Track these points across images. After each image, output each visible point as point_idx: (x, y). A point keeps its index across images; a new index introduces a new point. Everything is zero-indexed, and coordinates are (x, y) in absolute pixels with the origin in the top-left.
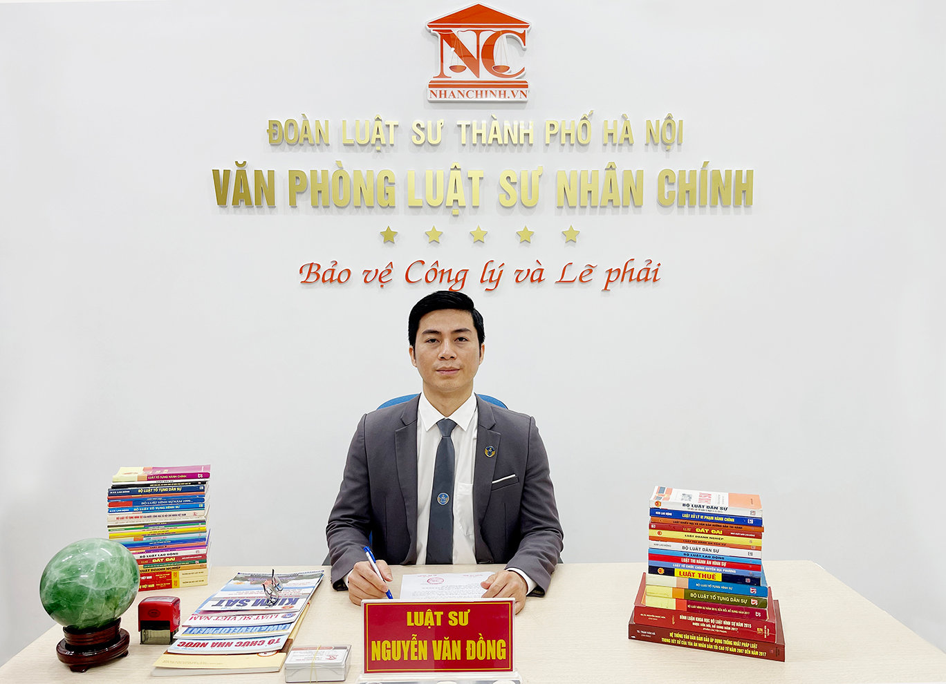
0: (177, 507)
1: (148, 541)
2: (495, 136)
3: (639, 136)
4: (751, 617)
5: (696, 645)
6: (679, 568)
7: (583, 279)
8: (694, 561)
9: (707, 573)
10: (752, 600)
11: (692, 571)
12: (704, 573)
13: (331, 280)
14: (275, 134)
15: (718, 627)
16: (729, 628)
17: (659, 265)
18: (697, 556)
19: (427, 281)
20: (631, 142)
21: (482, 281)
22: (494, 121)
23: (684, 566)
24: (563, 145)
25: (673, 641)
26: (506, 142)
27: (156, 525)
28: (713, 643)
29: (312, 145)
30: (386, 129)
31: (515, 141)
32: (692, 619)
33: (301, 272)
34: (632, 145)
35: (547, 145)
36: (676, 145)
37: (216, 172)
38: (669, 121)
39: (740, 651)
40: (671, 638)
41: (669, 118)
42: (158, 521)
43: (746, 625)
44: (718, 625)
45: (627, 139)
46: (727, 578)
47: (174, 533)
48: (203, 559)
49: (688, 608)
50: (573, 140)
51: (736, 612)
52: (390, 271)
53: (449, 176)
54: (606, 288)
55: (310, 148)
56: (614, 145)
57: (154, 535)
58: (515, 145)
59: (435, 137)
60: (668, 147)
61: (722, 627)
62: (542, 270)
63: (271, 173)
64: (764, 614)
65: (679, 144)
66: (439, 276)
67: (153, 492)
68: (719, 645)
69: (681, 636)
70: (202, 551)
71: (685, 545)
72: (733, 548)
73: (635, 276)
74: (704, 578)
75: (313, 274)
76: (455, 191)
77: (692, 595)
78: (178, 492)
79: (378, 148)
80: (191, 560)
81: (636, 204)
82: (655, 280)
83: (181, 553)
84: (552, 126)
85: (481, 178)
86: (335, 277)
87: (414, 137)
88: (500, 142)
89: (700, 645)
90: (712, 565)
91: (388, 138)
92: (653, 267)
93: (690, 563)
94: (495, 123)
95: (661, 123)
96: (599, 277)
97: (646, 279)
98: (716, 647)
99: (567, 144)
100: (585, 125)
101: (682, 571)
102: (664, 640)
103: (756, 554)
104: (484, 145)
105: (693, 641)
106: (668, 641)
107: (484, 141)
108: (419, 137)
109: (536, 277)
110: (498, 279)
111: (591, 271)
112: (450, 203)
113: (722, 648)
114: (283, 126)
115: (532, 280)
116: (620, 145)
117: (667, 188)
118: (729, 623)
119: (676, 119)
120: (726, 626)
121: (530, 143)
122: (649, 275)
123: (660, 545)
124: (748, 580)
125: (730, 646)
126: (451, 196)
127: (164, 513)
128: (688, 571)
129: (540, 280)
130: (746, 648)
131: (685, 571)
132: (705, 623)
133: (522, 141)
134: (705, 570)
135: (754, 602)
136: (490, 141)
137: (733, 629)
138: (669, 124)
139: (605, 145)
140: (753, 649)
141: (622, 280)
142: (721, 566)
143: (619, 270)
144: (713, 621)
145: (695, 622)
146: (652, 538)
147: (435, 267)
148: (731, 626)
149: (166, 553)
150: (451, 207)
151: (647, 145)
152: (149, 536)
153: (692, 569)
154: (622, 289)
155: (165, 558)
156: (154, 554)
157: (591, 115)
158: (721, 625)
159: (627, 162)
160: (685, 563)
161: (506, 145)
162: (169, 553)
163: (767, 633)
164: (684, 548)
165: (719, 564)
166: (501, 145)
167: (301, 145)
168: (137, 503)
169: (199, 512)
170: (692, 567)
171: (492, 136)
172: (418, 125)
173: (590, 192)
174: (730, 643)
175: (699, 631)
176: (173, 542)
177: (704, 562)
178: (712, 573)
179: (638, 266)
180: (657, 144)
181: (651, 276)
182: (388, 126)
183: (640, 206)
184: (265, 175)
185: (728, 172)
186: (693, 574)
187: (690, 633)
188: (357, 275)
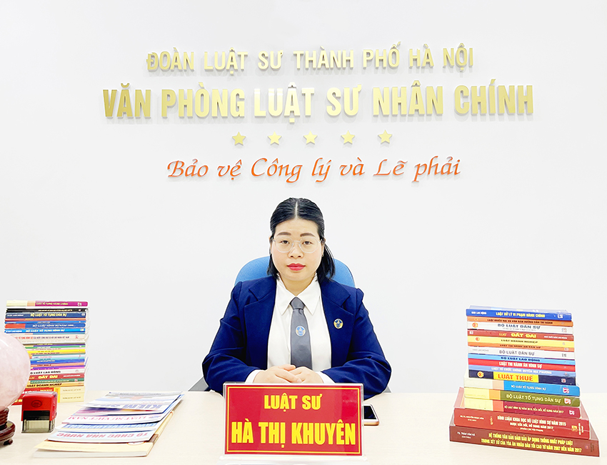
0: (62, 330)
1: (36, 359)
2: (323, 62)
3: (438, 61)
4: (565, 416)
5: (514, 444)
6: (497, 371)
7: (396, 173)
8: (511, 364)
9: (524, 375)
10: (565, 400)
11: (510, 374)
12: (522, 375)
13: (192, 174)
14: (152, 63)
15: (534, 426)
16: (545, 427)
17: (459, 161)
18: (513, 360)
19: (269, 175)
20: (431, 65)
21: (313, 174)
22: (322, 51)
23: (502, 369)
24: (377, 68)
25: (493, 441)
26: (332, 66)
27: (44, 345)
28: (531, 442)
29: (181, 71)
30: (238, 58)
31: (339, 66)
32: (509, 419)
33: (169, 168)
34: (432, 67)
35: (365, 68)
36: (467, 66)
37: (106, 92)
38: (461, 49)
39: (557, 448)
40: (490, 439)
41: (461, 46)
42: (45, 341)
43: (561, 424)
44: (535, 424)
45: (428, 63)
46: (543, 379)
47: (58, 354)
48: (81, 377)
49: (505, 409)
50: (385, 65)
51: (551, 411)
52: (239, 167)
53: (287, 93)
54: (415, 180)
55: (179, 73)
56: (418, 68)
57: (41, 354)
58: (339, 69)
59: (276, 63)
60: (462, 69)
61: (538, 426)
62: (362, 165)
63: (148, 92)
64: (578, 413)
65: (470, 67)
66: (278, 170)
67: (43, 317)
68: (536, 443)
69: (499, 436)
70: (81, 370)
71: (502, 349)
72: (547, 352)
73: (439, 170)
74: (522, 380)
75: (178, 169)
76: (292, 104)
77: (508, 396)
78: (64, 317)
79: (232, 72)
80: (71, 378)
81: (438, 113)
82: (456, 173)
83: (63, 371)
84: (368, 54)
85: (312, 94)
86: (196, 172)
87: (260, 64)
88: (327, 66)
89: (519, 445)
90: (528, 368)
91: (239, 65)
92: (454, 163)
93: (507, 366)
94: (323, 53)
95: (455, 51)
96: (410, 171)
97: (448, 172)
98: (534, 446)
99: (380, 68)
100: (394, 53)
101: (501, 373)
102: (484, 441)
103: (569, 356)
104: (314, 69)
105: (511, 441)
106: (488, 441)
107: (314, 66)
108: (263, 64)
109: (358, 171)
110: (326, 173)
111: (403, 166)
112: (287, 113)
113: (540, 447)
114: (159, 57)
115: (354, 174)
116: (423, 68)
117: (462, 101)
118: (544, 422)
119: (467, 47)
120: (542, 425)
121: (351, 66)
122: (451, 169)
123: (478, 350)
124: (564, 381)
125: (547, 444)
126: (289, 108)
127: (51, 336)
128: (506, 374)
129: (360, 173)
130: (562, 446)
131: (503, 373)
132: (522, 423)
133: (344, 66)
134: (522, 372)
135: (568, 401)
136: (319, 66)
137: (549, 427)
138: (462, 52)
139: (411, 68)
140: (569, 446)
141: (429, 173)
142: (536, 368)
143: (425, 165)
144: (529, 421)
145: (512, 422)
146: (471, 344)
147: (275, 163)
148: (547, 425)
149: (50, 371)
150: (288, 117)
151: (444, 67)
152: (37, 355)
153: (509, 372)
154: (428, 181)
155: (49, 375)
156: (40, 371)
157: (399, 45)
158: (537, 424)
159: (430, 80)
160: (502, 366)
161: (332, 69)
162: (53, 370)
163: (581, 430)
164: (500, 352)
165: (534, 366)
166: (327, 69)
167: (172, 71)
168: (29, 325)
169: (80, 336)
170: (509, 369)
171: (321, 62)
172: (263, 55)
173: (400, 104)
174: (546, 441)
175: (516, 431)
176: (57, 362)
177: (520, 365)
178: (529, 375)
179: (442, 162)
180: (452, 67)
181: (452, 170)
182: (240, 56)
183: (441, 115)
184: (144, 93)
185: (512, 88)
186: (511, 376)
187: (508, 432)
188: (213, 170)
